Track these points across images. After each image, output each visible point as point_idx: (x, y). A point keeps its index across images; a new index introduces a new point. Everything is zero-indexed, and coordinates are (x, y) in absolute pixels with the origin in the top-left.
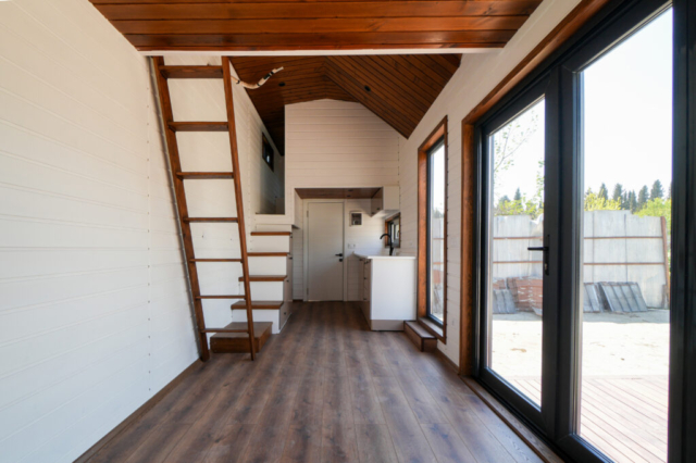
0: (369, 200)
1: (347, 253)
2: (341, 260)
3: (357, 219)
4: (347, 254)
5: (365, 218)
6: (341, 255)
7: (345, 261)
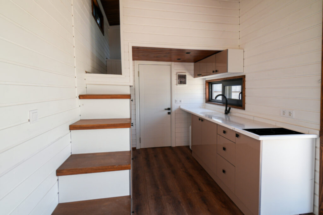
0: (192, 64)
1: (175, 107)
2: (169, 113)
3: (182, 79)
4: (174, 109)
5: (189, 78)
6: (169, 109)
7: (173, 114)
